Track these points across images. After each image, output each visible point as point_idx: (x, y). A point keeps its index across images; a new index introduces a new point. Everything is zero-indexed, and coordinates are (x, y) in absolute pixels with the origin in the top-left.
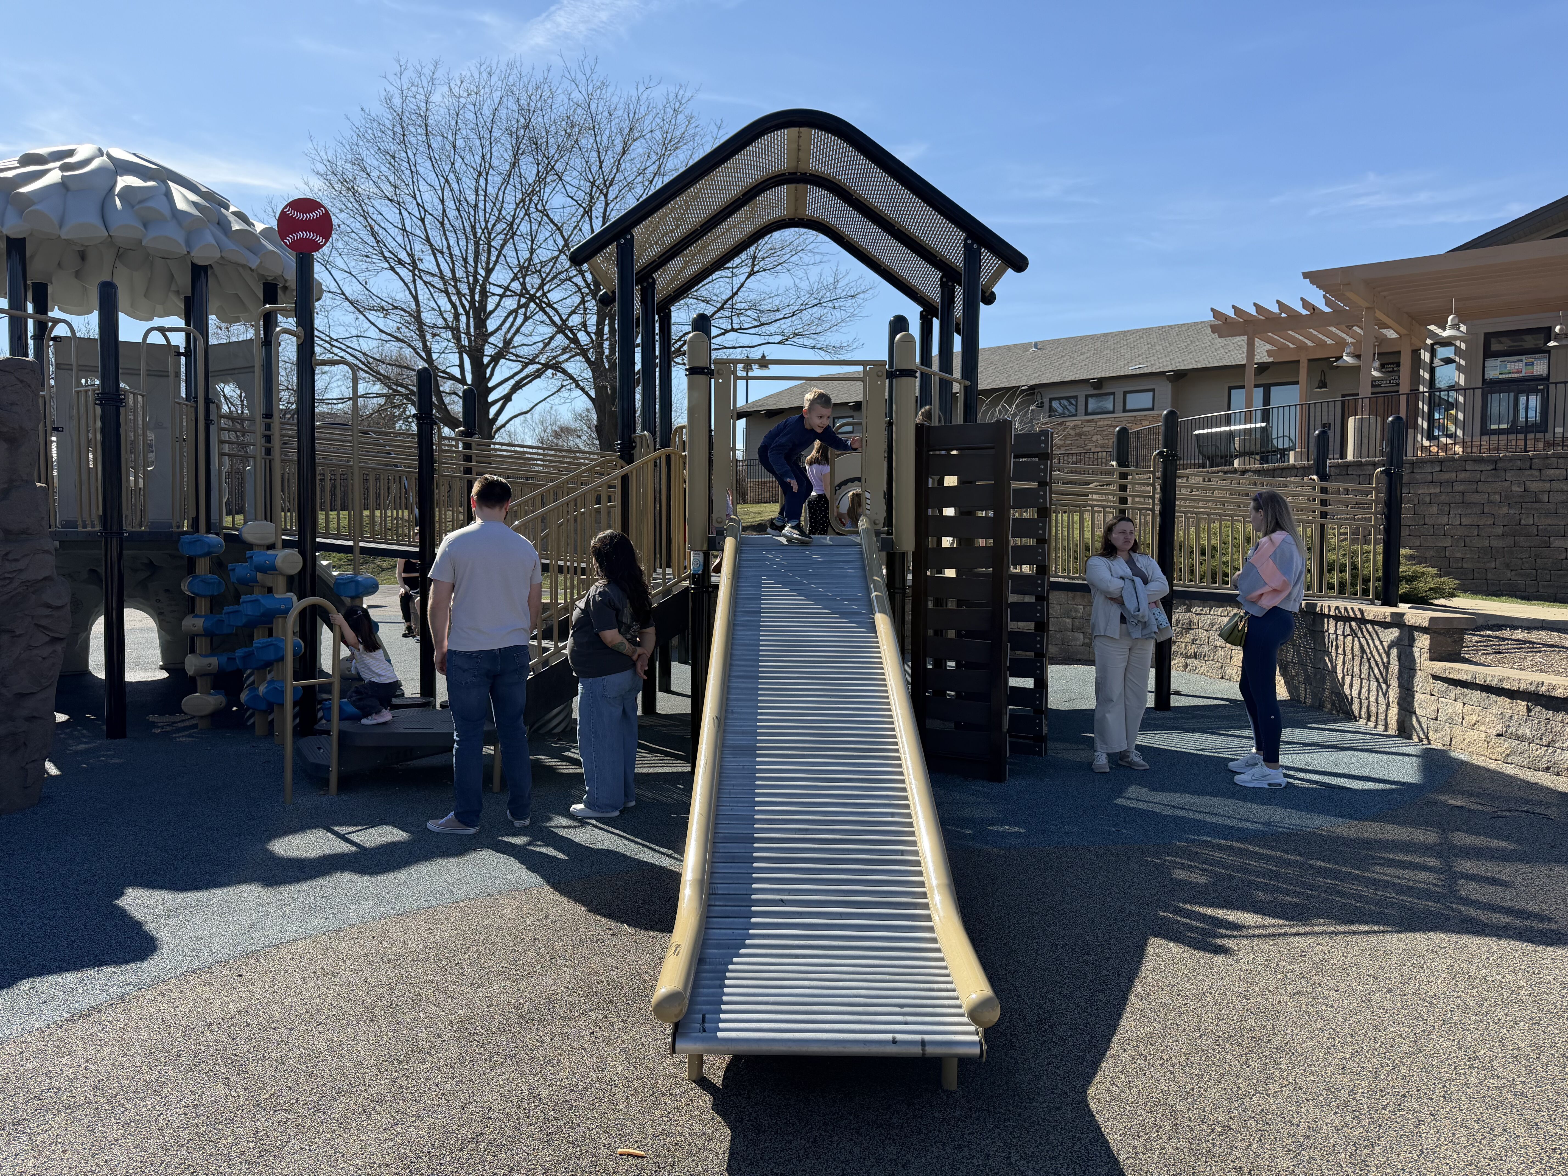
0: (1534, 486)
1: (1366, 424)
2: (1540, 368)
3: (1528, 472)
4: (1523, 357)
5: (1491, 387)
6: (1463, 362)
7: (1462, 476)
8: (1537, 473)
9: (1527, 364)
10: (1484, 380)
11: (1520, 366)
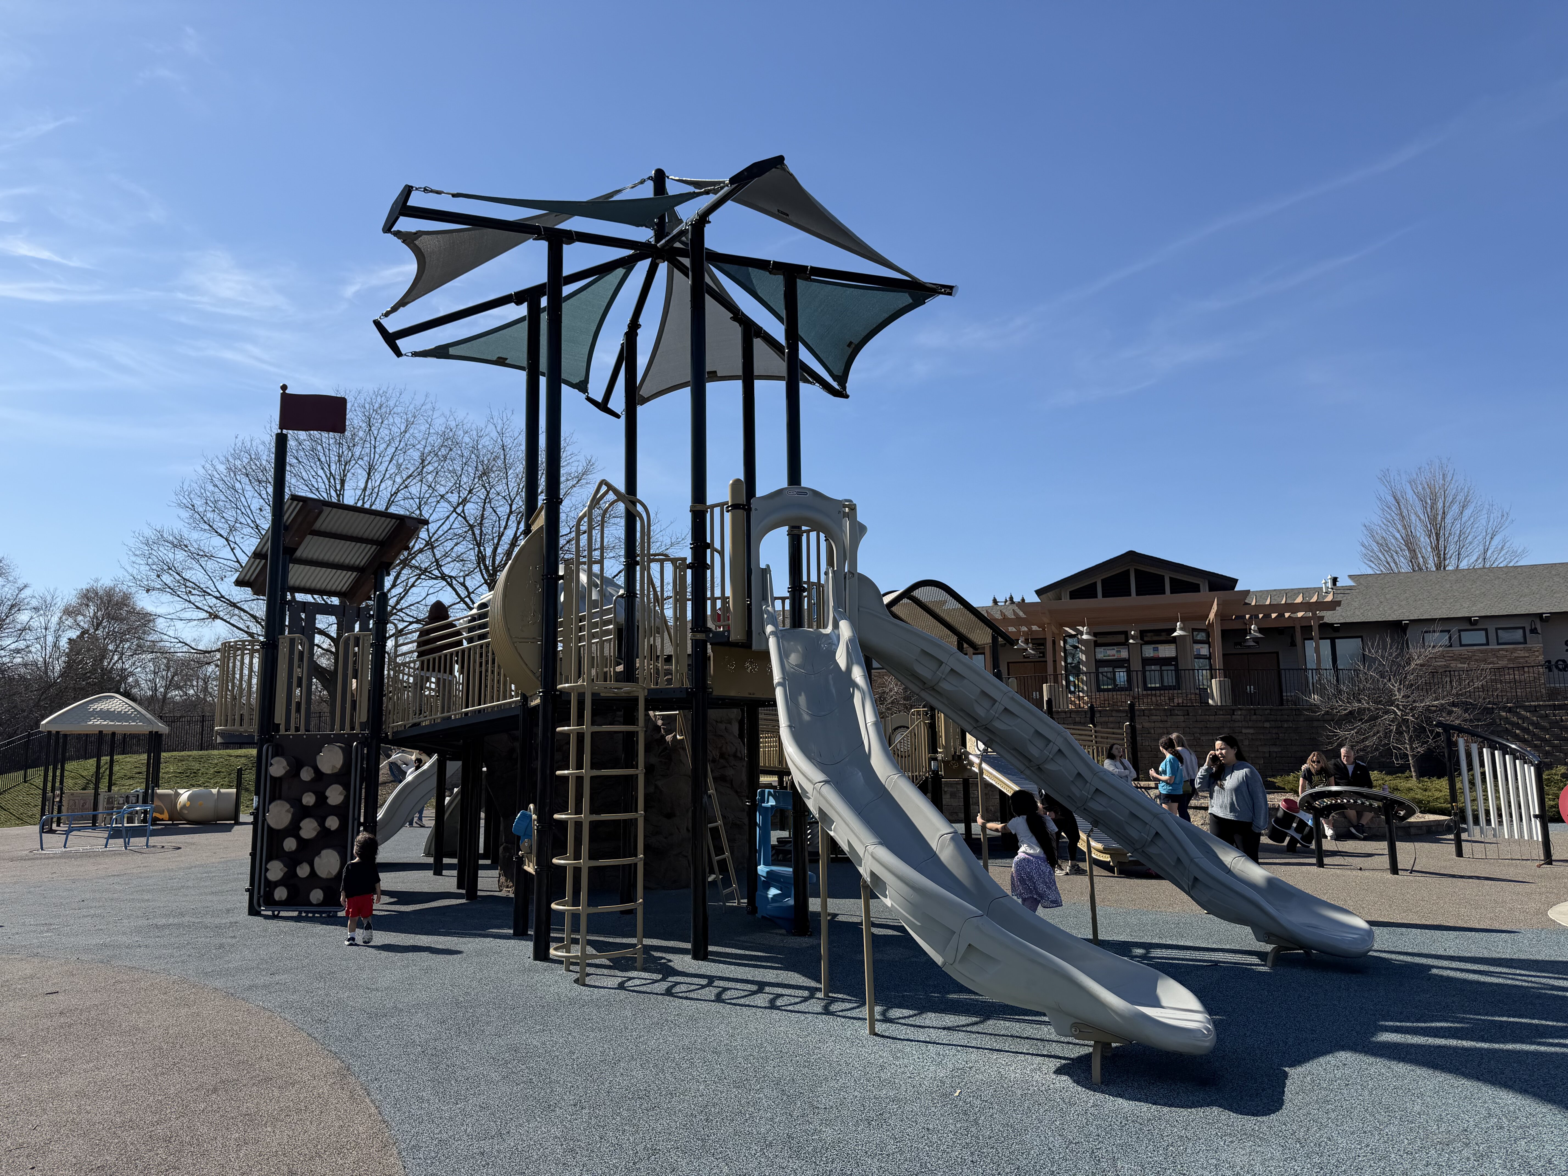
0: (1146, 725)
1: (1053, 689)
2: (1124, 654)
3: (1143, 717)
4: (1115, 647)
5: (1100, 663)
6: (1083, 648)
7: (1111, 719)
8: (1147, 718)
9: (1117, 651)
10: (1096, 659)
11: (1114, 652)
